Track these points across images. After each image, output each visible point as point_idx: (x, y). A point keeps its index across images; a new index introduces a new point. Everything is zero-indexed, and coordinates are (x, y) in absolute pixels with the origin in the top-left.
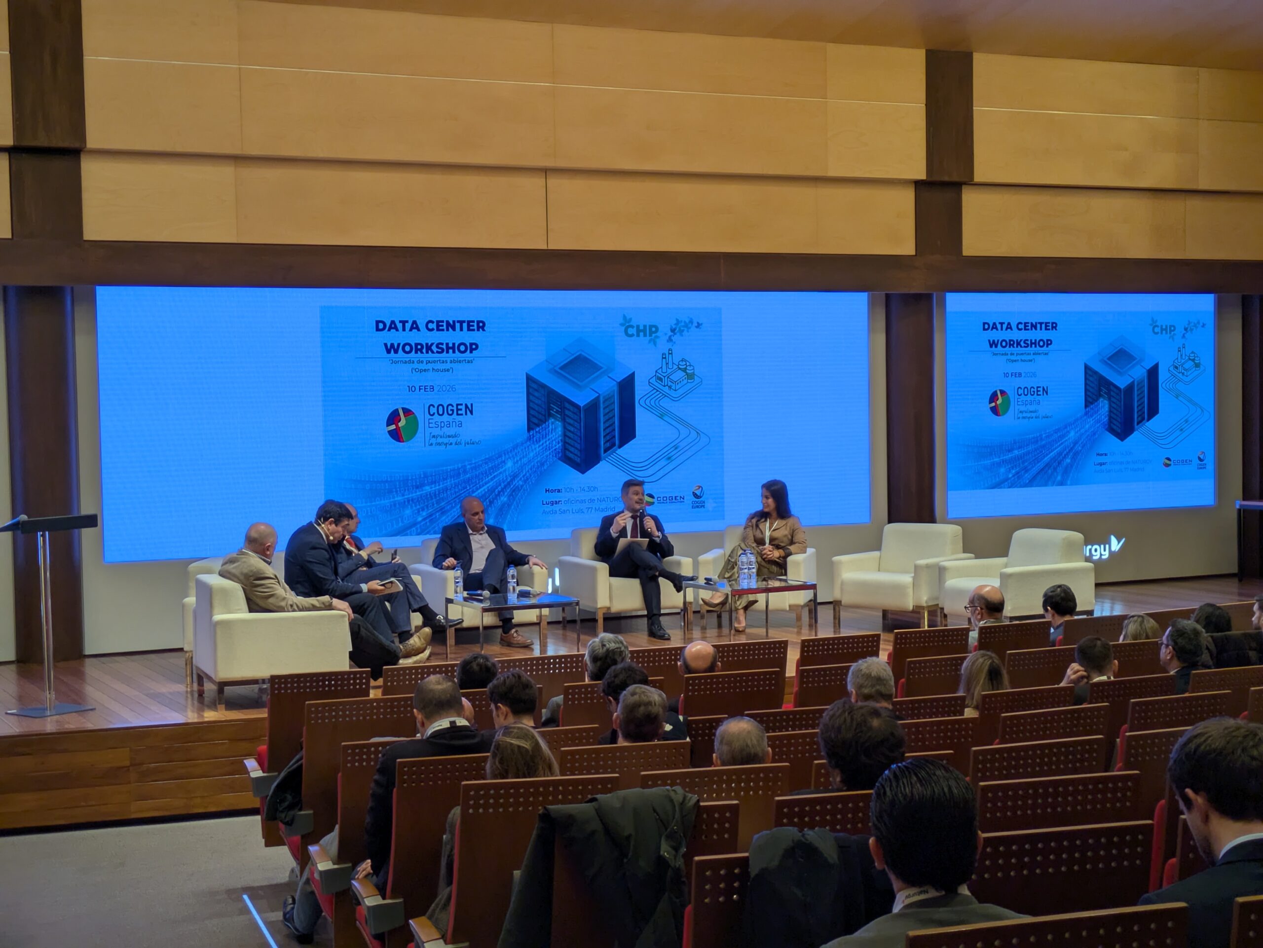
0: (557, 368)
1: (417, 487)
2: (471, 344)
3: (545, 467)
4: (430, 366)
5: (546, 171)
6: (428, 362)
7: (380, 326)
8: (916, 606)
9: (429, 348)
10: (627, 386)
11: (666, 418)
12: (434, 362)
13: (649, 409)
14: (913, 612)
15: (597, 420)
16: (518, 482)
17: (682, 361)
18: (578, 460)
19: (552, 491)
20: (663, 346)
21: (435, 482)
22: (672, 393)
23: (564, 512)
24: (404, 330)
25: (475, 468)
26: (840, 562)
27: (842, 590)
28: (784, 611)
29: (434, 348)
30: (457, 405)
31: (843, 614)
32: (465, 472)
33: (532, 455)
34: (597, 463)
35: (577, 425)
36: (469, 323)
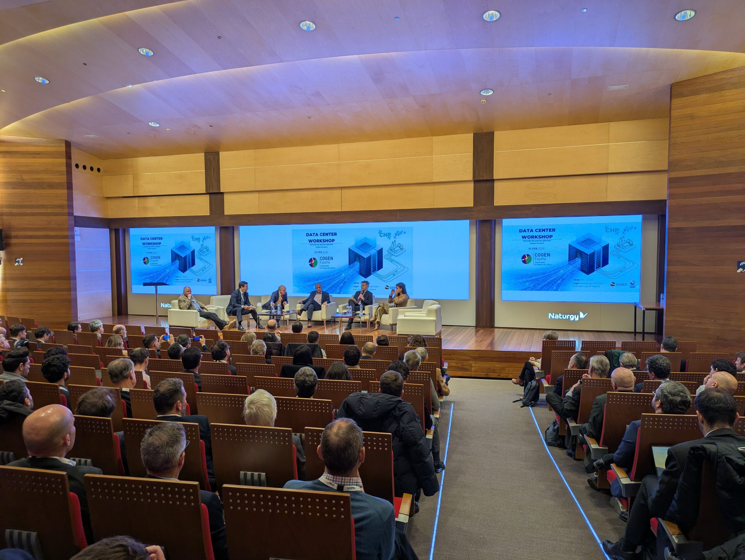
0: (358, 247)
1: (317, 280)
2: (333, 240)
3: (354, 276)
4: (321, 246)
5: (342, 188)
6: (320, 245)
7: (307, 235)
9: (321, 241)
10: (380, 252)
11: (393, 262)
13: (388, 259)
15: (370, 262)
16: (346, 280)
17: (399, 244)
18: (364, 274)
19: (356, 283)
20: (392, 239)
21: (322, 279)
22: (395, 254)
24: (314, 236)
25: (333, 275)
29: (322, 241)
30: (328, 257)
33: (350, 272)
34: (370, 275)
35: (364, 263)
36: (332, 233)
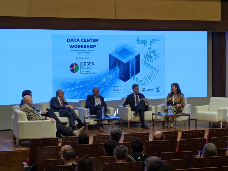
0: (118, 52)
1: (78, 86)
2: (94, 45)
3: (114, 80)
4: (82, 52)
7: (68, 40)
8: (219, 121)
10: (138, 58)
11: (149, 67)
12: (83, 50)
13: (144, 64)
14: (218, 122)
15: (129, 67)
16: (107, 84)
17: (154, 50)
18: (124, 78)
19: (116, 87)
20: (148, 46)
21: (83, 84)
22: (151, 59)
23: (120, 93)
24: (75, 41)
25: (94, 80)
26: (197, 108)
27: (198, 116)
28: (181, 121)
29: (83, 47)
30: (90, 62)
31: (198, 123)
32: (92, 81)
33: (110, 77)
34: (129, 79)
35: (124, 68)
36: (93, 40)
